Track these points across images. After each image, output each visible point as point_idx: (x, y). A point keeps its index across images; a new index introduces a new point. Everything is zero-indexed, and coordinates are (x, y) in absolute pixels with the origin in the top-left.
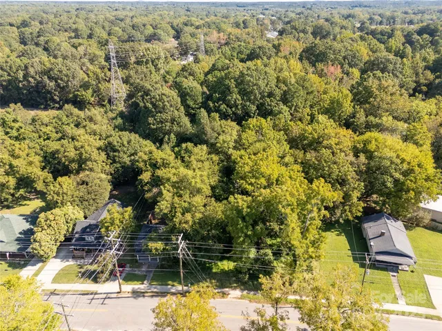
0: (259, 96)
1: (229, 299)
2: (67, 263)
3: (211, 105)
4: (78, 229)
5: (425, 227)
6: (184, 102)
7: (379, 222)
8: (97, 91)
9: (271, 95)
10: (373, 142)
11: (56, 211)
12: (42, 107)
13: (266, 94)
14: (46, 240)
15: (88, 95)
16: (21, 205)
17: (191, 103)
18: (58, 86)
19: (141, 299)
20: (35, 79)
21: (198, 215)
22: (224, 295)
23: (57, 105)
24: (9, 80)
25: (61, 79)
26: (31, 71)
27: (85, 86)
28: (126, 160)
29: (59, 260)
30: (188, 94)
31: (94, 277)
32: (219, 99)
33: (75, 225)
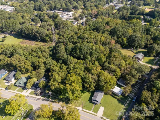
0: (84, 53)
1: (59, 104)
2: (33, 90)
3: (72, 53)
4: (35, 84)
5: (111, 95)
6: (66, 51)
7: (98, 93)
8: (50, 37)
9: (87, 53)
10: (101, 74)
11: (31, 79)
12: (36, 40)
13: (86, 52)
14: (29, 85)
15: (47, 38)
16: (26, 74)
17: (68, 52)
18: (40, 35)
19: (43, 101)
20: (34, 33)
21: (55, 87)
22: (59, 103)
23: (39, 40)
24: (28, 33)
25: (41, 34)
26: (34, 31)
27: (47, 36)
28: (49, 67)
29: (31, 89)
30: (67, 49)
31: (36, 94)
32: (74, 52)
33: (35, 82)
